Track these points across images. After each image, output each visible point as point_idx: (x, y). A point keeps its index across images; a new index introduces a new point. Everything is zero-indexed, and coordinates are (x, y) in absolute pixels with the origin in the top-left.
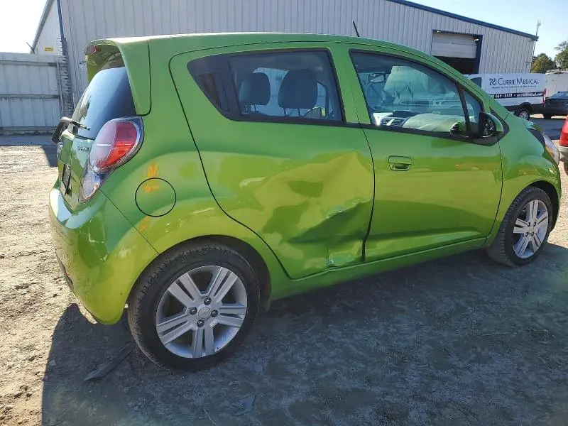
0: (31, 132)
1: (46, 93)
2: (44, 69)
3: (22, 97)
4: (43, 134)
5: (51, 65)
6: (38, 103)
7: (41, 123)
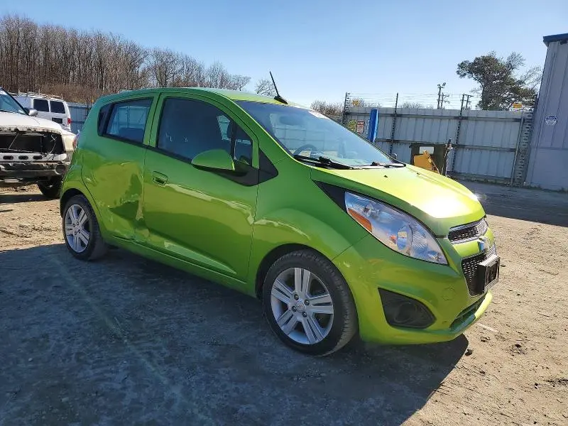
0: (482, 180)
1: (505, 146)
2: (508, 125)
3: (482, 148)
4: (492, 183)
5: (517, 120)
6: (495, 154)
7: (492, 173)
